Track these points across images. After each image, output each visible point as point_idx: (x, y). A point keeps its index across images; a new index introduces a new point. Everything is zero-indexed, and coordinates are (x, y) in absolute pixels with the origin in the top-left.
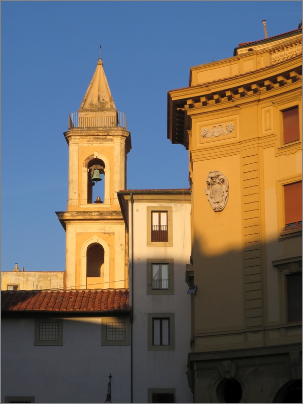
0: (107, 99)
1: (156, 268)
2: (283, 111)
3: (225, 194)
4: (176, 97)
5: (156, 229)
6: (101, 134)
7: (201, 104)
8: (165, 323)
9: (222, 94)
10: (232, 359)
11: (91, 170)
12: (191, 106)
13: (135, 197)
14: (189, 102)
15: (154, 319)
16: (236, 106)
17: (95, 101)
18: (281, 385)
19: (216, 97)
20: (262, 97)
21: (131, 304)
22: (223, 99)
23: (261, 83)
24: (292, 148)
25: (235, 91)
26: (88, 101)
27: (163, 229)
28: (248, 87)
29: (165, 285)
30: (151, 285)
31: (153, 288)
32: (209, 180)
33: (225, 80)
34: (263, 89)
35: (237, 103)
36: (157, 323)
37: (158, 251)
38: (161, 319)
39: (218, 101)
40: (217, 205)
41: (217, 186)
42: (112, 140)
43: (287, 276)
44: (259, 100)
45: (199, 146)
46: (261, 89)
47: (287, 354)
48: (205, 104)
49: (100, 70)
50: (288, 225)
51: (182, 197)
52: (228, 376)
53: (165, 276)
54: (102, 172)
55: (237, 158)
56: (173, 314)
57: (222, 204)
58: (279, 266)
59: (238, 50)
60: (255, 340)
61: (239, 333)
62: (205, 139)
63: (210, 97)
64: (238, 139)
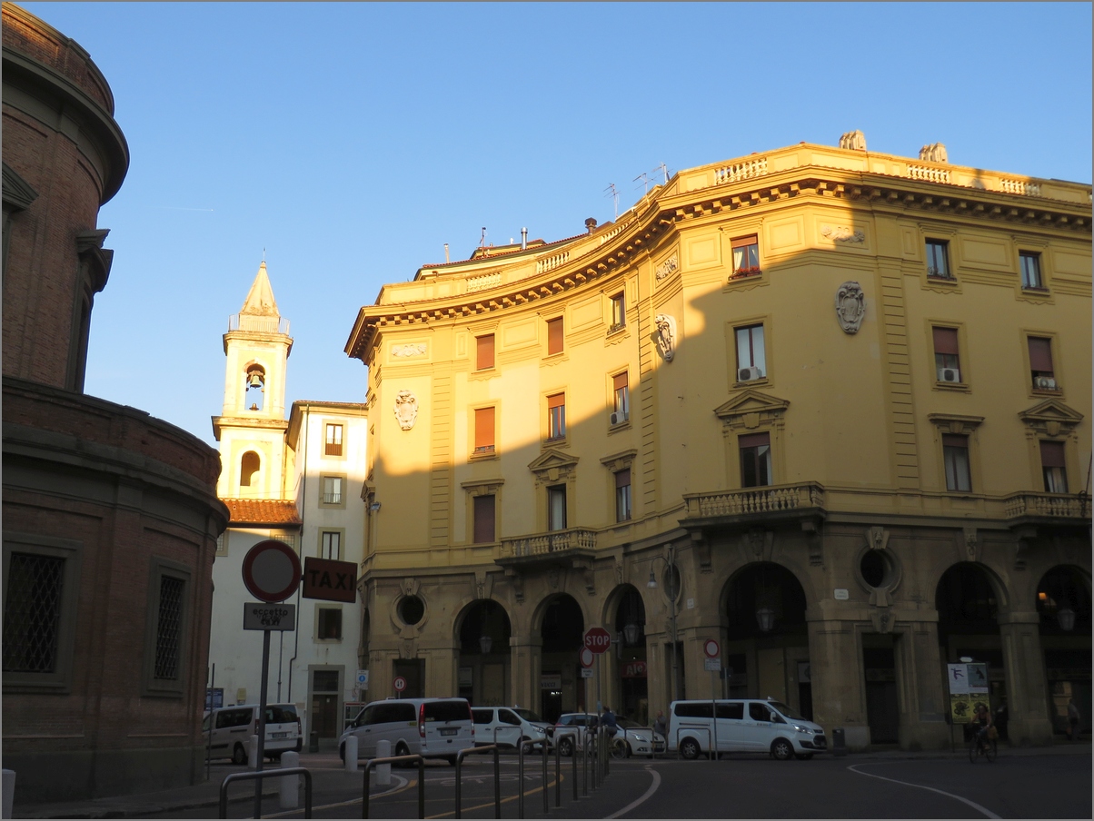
0: (270, 304)
1: (328, 482)
2: (478, 338)
3: (415, 414)
4: (369, 313)
5: (330, 442)
6: (265, 340)
7: (394, 322)
8: (335, 538)
9: (417, 315)
10: (415, 577)
11: (250, 376)
12: (383, 324)
13: (311, 409)
14: (383, 319)
15: (324, 533)
16: (430, 328)
17: (257, 305)
18: (465, 604)
19: (411, 317)
20: (457, 322)
21: (301, 517)
22: (417, 320)
23: (458, 309)
24: (486, 374)
25: (431, 313)
26: (250, 304)
27: (338, 442)
28: (445, 311)
29: (336, 499)
30: (323, 498)
31: (325, 503)
32: (399, 399)
33: (423, 302)
34: (460, 314)
35: (431, 325)
36: (327, 537)
37: (332, 465)
38: (331, 534)
39: (411, 322)
40: (405, 425)
41: (406, 405)
42: (273, 347)
43: (475, 498)
44: (454, 325)
45: (388, 364)
46: (458, 314)
47: (473, 574)
48: (398, 323)
49: (263, 274)
50: (478, 449)
51: (359, 412)
52: (409, 594)
53: (337, 490)
54: (262, 379)
55: (428, 380)
56: (344, 529)
57: (410, 424)
58: (467, 488)
59: (422, 271)
60: (439, 560)
61: (423, 552)
62: (395, 358)
63: (404, 317)
64: (430, 361)
